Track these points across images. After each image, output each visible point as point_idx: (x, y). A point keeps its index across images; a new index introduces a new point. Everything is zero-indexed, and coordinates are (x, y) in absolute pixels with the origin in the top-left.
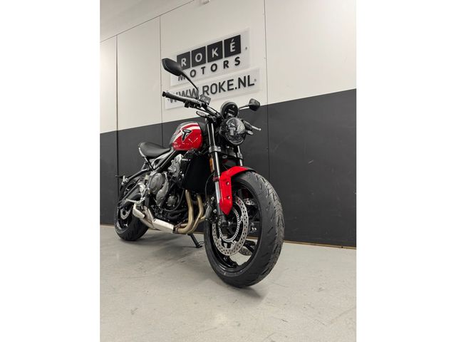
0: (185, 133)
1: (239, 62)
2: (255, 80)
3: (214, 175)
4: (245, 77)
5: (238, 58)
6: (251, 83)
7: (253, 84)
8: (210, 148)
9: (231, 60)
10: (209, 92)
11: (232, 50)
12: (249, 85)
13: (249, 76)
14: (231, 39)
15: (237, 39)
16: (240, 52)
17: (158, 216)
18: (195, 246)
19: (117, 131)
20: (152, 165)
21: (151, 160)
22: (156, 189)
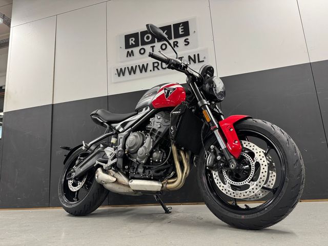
0: (169, 91)
1: (188, 43)
2: (205, 58)
3: (211, 125)
4: (195, 55)
5: (188, 39)
6: (200, 60)
7: (203, 61)
8: (199, 103)
9: (181, 41)
10: (160, 67)
11: (181, 33)
12: (199, 62)
13: (198, 55)
14: (180, 24)
15: (186, 25)
16: (188, 34)
17: (136, 176)
18: (164, 211)
19: (53, 105)
20: (117, 128)
21: (113, 125)
22: (136, 147)
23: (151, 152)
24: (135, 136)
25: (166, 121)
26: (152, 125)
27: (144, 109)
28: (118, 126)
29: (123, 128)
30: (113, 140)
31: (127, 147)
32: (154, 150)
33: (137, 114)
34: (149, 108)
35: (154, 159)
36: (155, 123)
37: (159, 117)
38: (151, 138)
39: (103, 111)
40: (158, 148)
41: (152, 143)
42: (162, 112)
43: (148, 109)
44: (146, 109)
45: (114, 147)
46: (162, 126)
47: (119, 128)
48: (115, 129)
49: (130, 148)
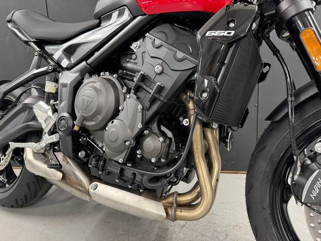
20: (56, 57)
21: (49, 49)
22: (100, 118)
23: (139, 138)
24: (96, 89)
25: (180, 55)
26: (139, 60)
27: (115, 14)
28: (57, 52)
29: (69, 58)
30: (50, 87)
31: (78, 115)
32: (146, 132)
33: (98, 25)
34: (127, 12)
35: (147, 156)
36: (147, 58)
37: (158, 42)
38: (138, 98)
39: (26, 15)
40: (155, 126)
41: (140, 115)
42: (166, 28)
43: (126, 16)
44: (121, 14)
45: (52, 102)
46: (167, 70)
47: (60, 59)
48: (52, 60)
49: (85, 119)
